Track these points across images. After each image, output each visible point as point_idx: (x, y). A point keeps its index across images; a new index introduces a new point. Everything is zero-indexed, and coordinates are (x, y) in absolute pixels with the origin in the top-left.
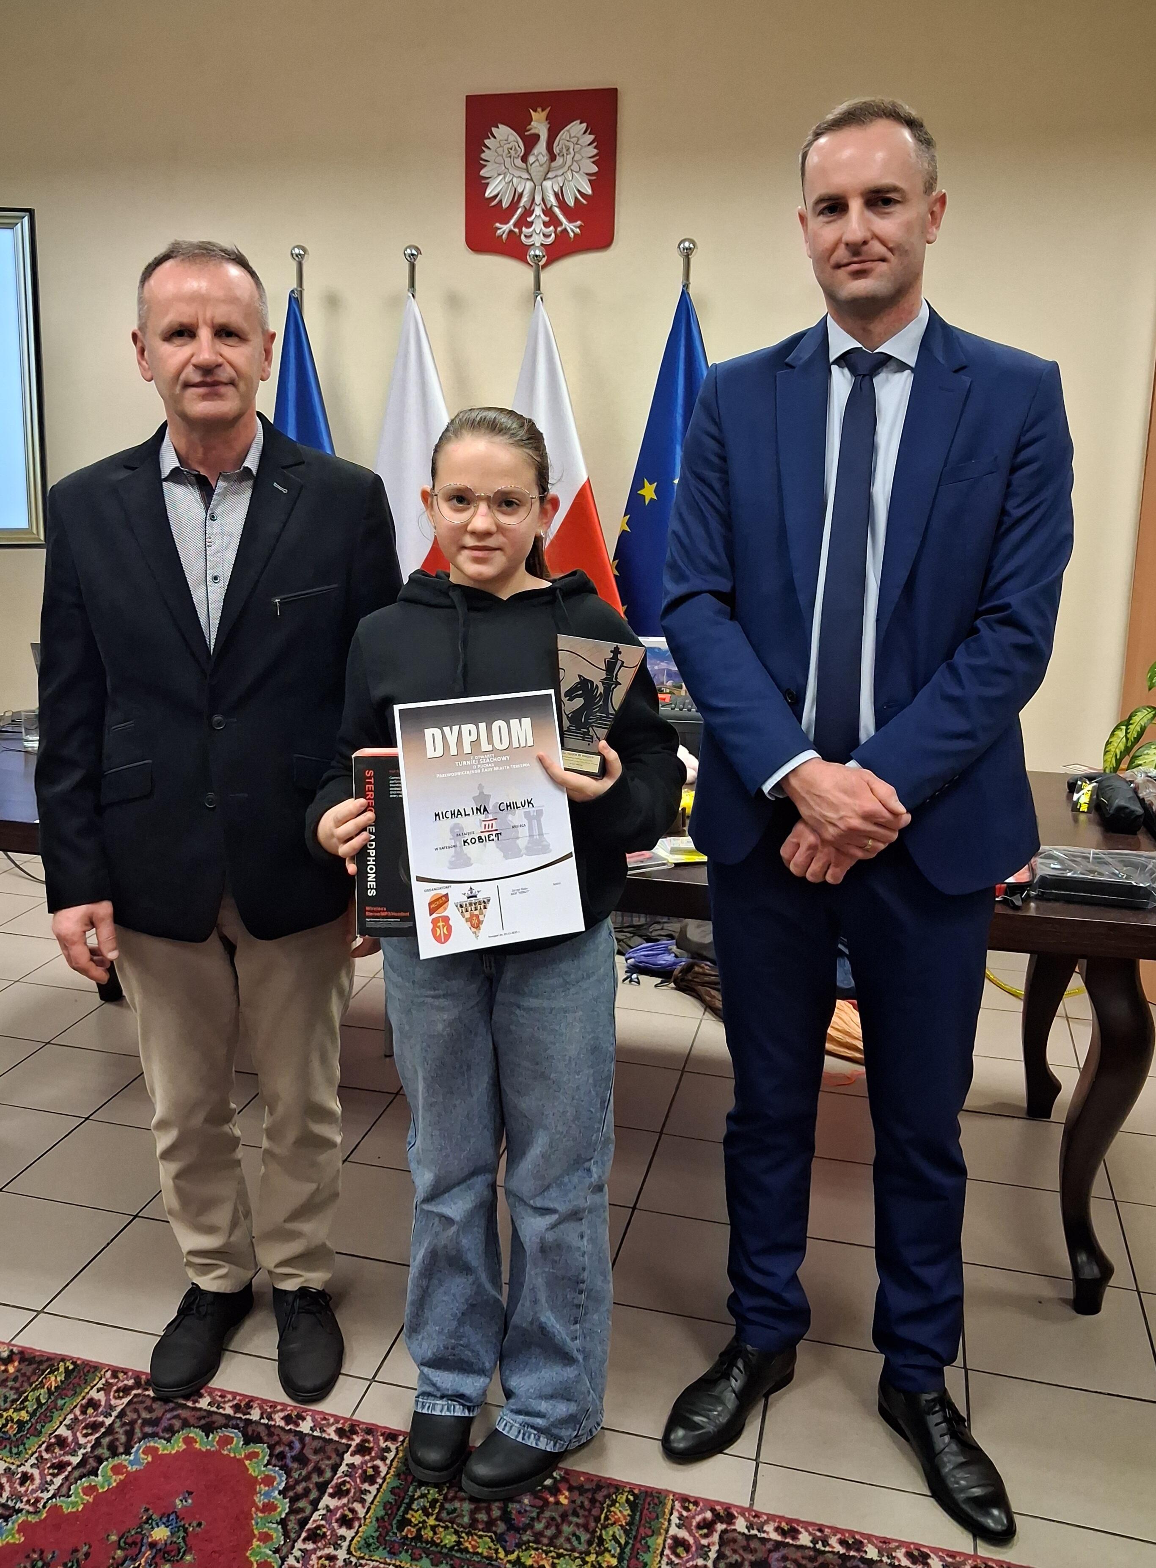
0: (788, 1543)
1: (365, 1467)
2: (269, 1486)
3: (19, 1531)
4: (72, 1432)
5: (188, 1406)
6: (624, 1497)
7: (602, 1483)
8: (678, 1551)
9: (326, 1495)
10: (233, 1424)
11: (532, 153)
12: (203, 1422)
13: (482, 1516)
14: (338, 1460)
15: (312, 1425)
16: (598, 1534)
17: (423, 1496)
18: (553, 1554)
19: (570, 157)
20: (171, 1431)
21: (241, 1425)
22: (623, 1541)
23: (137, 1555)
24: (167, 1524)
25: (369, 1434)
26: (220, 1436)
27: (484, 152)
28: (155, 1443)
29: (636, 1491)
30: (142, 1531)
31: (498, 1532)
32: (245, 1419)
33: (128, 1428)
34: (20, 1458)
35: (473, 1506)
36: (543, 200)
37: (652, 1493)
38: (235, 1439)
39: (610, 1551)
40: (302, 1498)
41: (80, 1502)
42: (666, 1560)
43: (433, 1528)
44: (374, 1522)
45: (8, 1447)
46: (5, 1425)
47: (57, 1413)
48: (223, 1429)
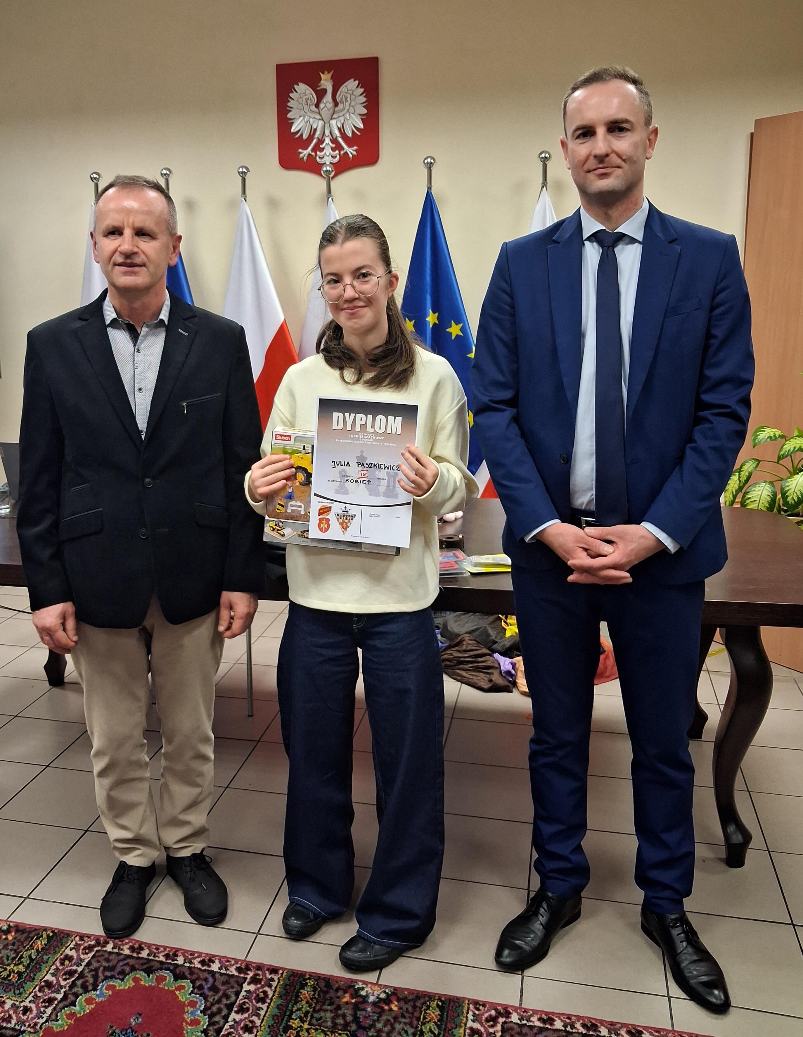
0: (548, 1027)
1: (258, 993)
2: (193, 1008)
4: (56, 978)
5: (134, 957)
6: (435, 1003)
7: (420, 995)
9: (233, 1012)
10: (166, 968)
11: (322, 102)
12: (145, 967)
13: (340, 1021)
14: (239, 989)
15: (219, 966)
16: (419, 1028)
17: (299, 1010)
19: (347, 104)
20: (123, 974)
21: (172, 968)
22: (436, 1033)
25: (259, 970)
26: (157, 976)
27: (289, 101)
28: (113, 982)
29: (443, 999)
31: (352, 1030)
32: (174, 964)
33: (93, 973)
34: (22, 997)
35: (333, 1015)
36: (331, 133)
37: (453, 1000)
38: (168, 977)
40: (217, 1015)
41: (65, 1024)
43: (308, 1030)
44: (267, 1029)
45: (12, 990)
46: (9, 976)
47: (44, 965)
48: (159, 971)
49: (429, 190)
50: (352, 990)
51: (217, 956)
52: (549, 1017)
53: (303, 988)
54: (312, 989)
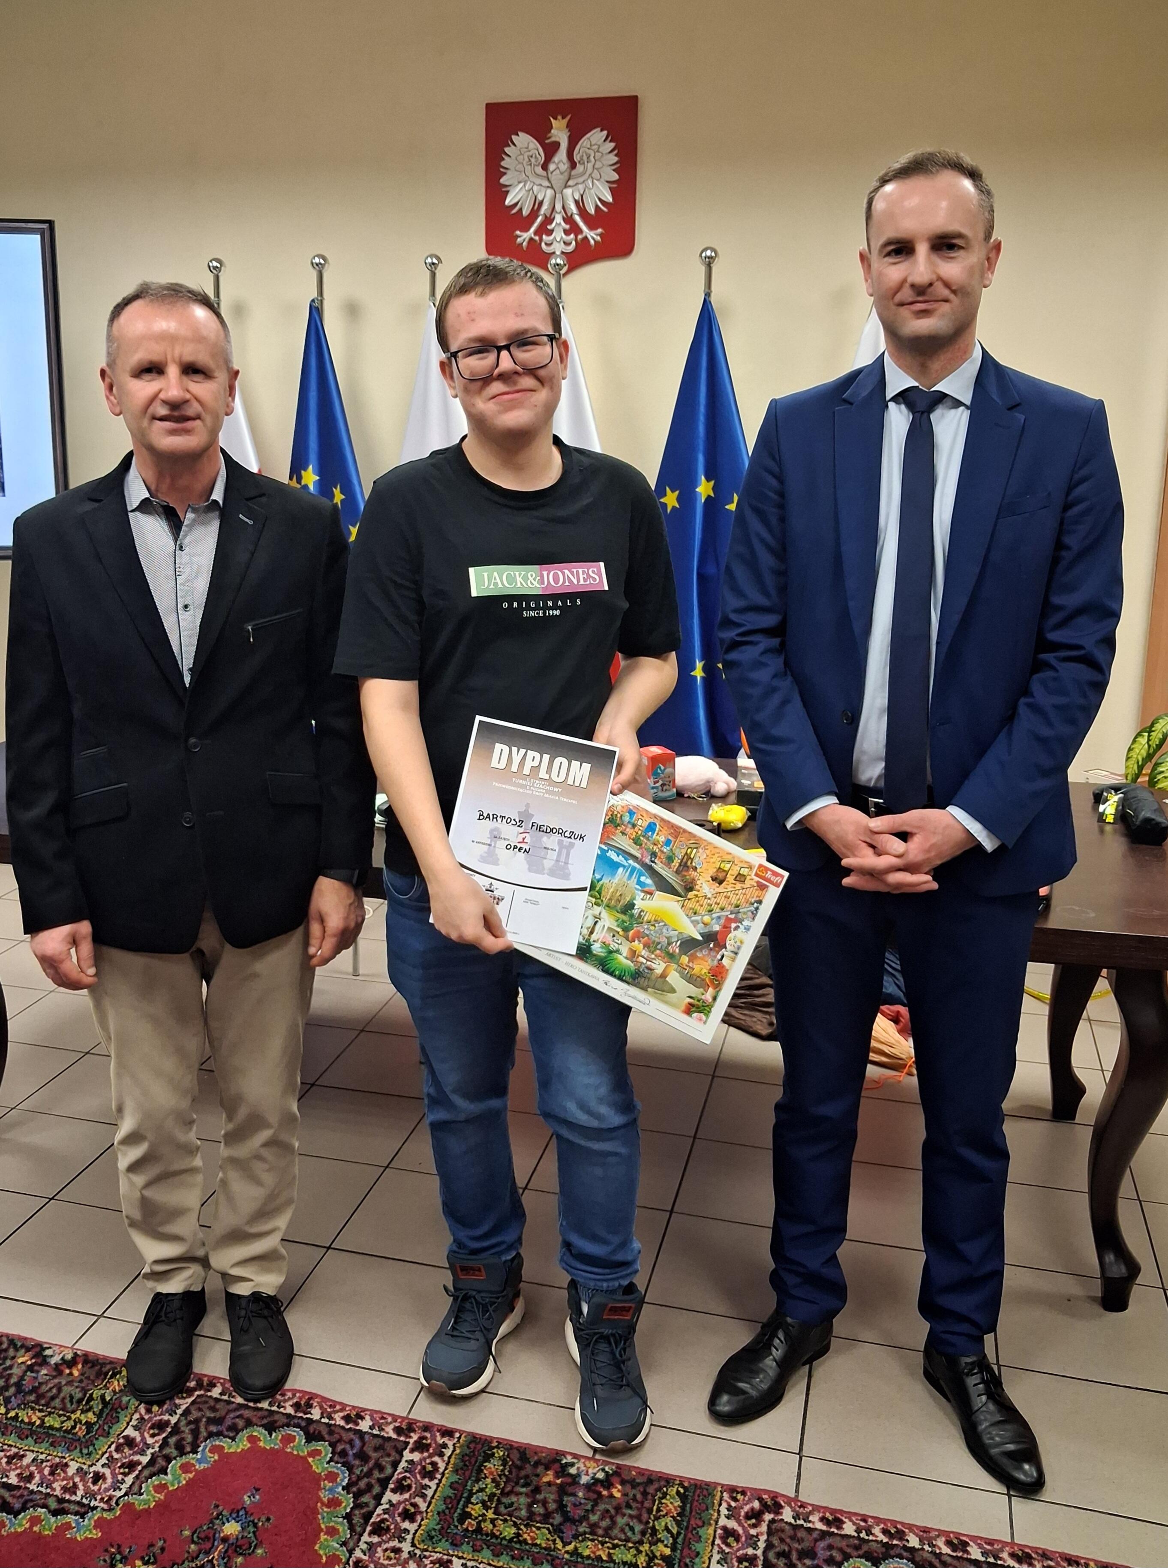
0: (833, 1532)
1: (423, 1464)
2: (332, 1482)
3: (95, 1527)
4: (140, 1433)
5: (250, 1407)
6: (675, 1490)
7: (652, 1478)
8: (729, 1541)
9: (388, 1490)
10: (294, 1423)
11: (552, 160)
12: (265, 1421)
13: (539, 1510)
14: (398, 1458)
15: (371, 1424)
16: (651, 1525)
17: (481, 1490)
18: (608, 1544)
19: (590, 165)
20: (235, 1430)
21: (303, 1424)
22: (675, 1531)
23: (210, 1549)
24: (237, 1519)
25: (426, 1431)
27: (503, 159)
28: (220, 1442)
29: (686, 1484)
30: (213, 1526)
31: (555, 1523)
32: (307, 1418)
33: (192, 1426)
34: (91, 1459)
35: (529, 1500)
36: (564, 208)
37: (700, 1485)
38: (297, 1437)
39: (663, 1542)
40: (366, 1493)
41: (152, 1500)
42: (718, 1549)
43: (493, 1521)
44: (436, 1516)
45: (78, 1449)
46: (74, 1427)
47: (122, 1412)
48: (286, 1428)
49: (707, 297)
50: (557, 1465)
51: (368, 1410)
52: (835, 1517)
53: (490, 1462)
54: (500, 1463)
